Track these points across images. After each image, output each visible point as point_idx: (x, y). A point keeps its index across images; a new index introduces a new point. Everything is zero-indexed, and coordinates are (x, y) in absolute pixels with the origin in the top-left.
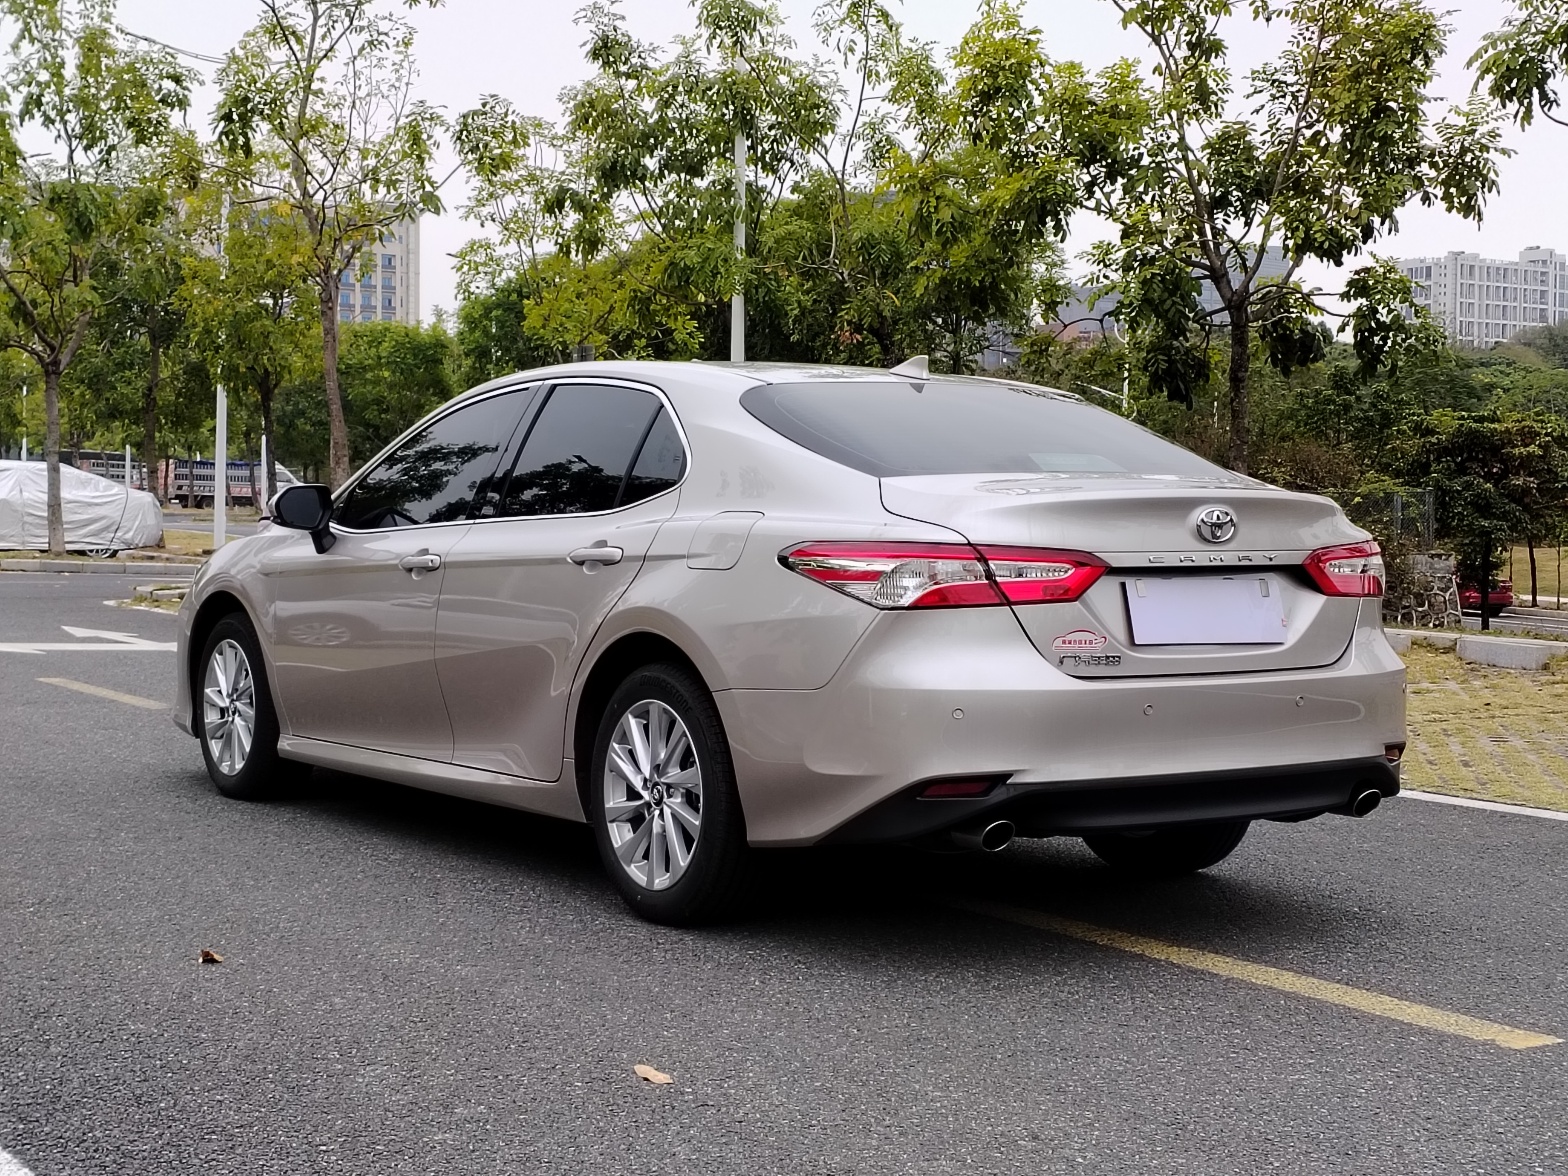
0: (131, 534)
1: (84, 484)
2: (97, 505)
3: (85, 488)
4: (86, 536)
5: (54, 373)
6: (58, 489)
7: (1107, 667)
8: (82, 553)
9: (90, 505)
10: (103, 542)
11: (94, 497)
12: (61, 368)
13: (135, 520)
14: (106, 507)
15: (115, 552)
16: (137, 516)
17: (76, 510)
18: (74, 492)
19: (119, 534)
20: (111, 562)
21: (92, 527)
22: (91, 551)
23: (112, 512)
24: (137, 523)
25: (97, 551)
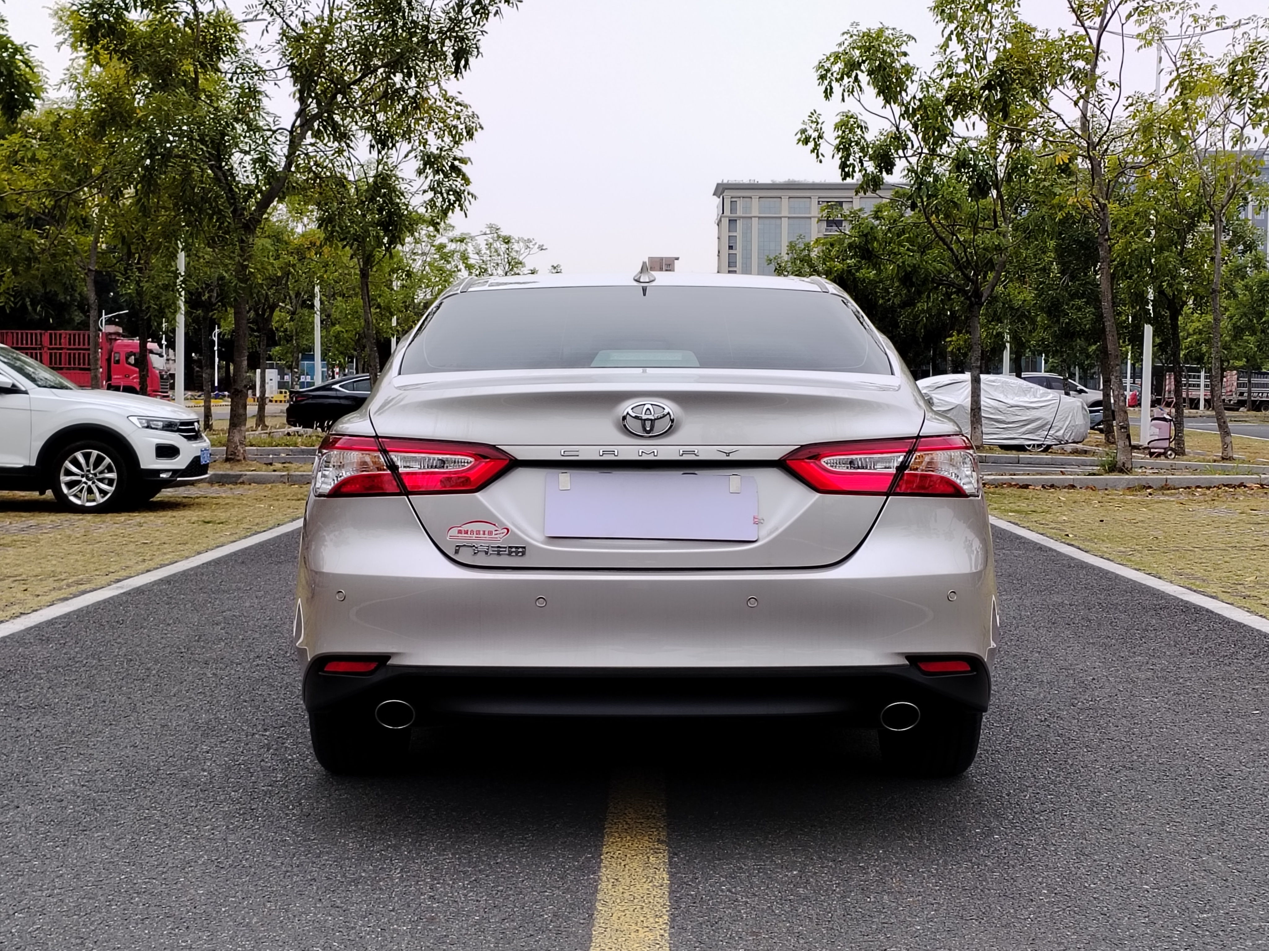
0: (1062, 432)
1: (1025, 392)
2: (1034, 408)
3: (1026, 395)
4: (1024, 433)
5: (977, 303)
6: (979, 396)
7: (517, 558)
8: (1021, 448)
9: (1028, 408)
10: (1038, 438)
11: (1032, 402)
12: (983, 299)
13: (1065, 421)
14: (1041, 410)
15: (1049, 447)
16: (1067, 418)
17: (1017, 413)
18: (1016, 398)
19: (1051, 432)
20: (1044, 456)
21: (1029, 427)
22: (1029, 446)
23: (1046, 415)
24: (1067, 423)
25: (1034, 445)
